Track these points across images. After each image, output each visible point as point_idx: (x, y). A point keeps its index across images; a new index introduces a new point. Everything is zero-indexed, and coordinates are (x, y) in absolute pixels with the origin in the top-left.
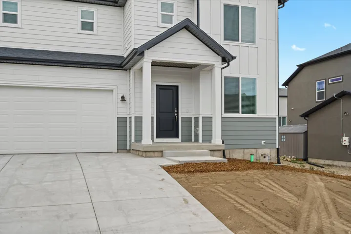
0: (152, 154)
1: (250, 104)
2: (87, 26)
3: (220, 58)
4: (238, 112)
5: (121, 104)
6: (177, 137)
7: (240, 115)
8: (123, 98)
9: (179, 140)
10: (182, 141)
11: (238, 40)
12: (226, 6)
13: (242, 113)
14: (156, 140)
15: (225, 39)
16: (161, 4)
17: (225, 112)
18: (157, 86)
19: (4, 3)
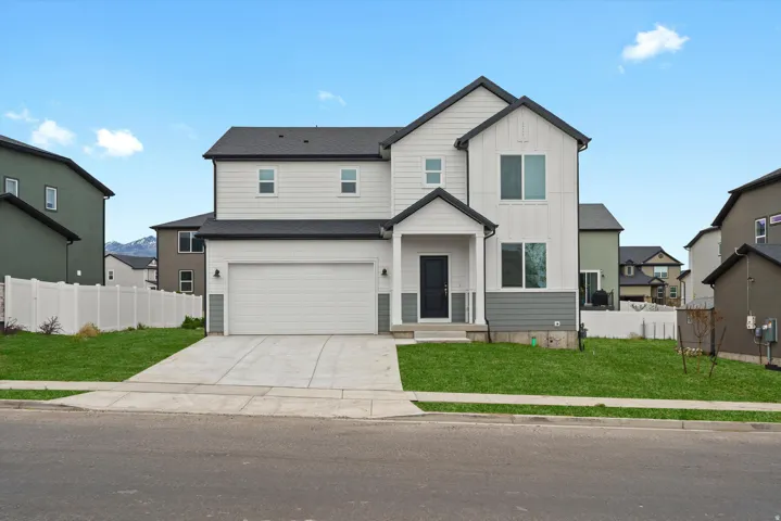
0: (402, 335)
1: (536, 277)
2: (349, 188)
3: (482, 227)
4: (521, 286)
5: (382, 279)
6: (447, 316)
7: (523, 289)
8: (385, 272)
9: (449, 320)
10: (453, 321)
11: (520, 198)
12: (504, 158)
13: (527, 287)
14: (420, 320)
15: (503, 197)
16: (427, 160)
17: (504, 285)
18: (421, 257)
19: (261, 171)
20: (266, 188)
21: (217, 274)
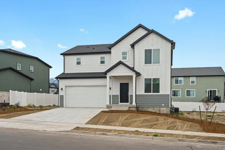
0: (109, 108)
1: (157, 88)
2: (102, 62)
3: (135, 73)
4: (151, 92)
6: (128, 102)
7: (152, 94)
8: (110, 88)
9: (129, 103)
11: (151, 63)
12: (146, 50)
13: (153, 92)
14: (120, 104)
15: (145, 63)
16: (122, 52)
17: (145, 92)
18: (120, 83)
19: (77, 58)
20: (79, 63)
21: (62, 89)
